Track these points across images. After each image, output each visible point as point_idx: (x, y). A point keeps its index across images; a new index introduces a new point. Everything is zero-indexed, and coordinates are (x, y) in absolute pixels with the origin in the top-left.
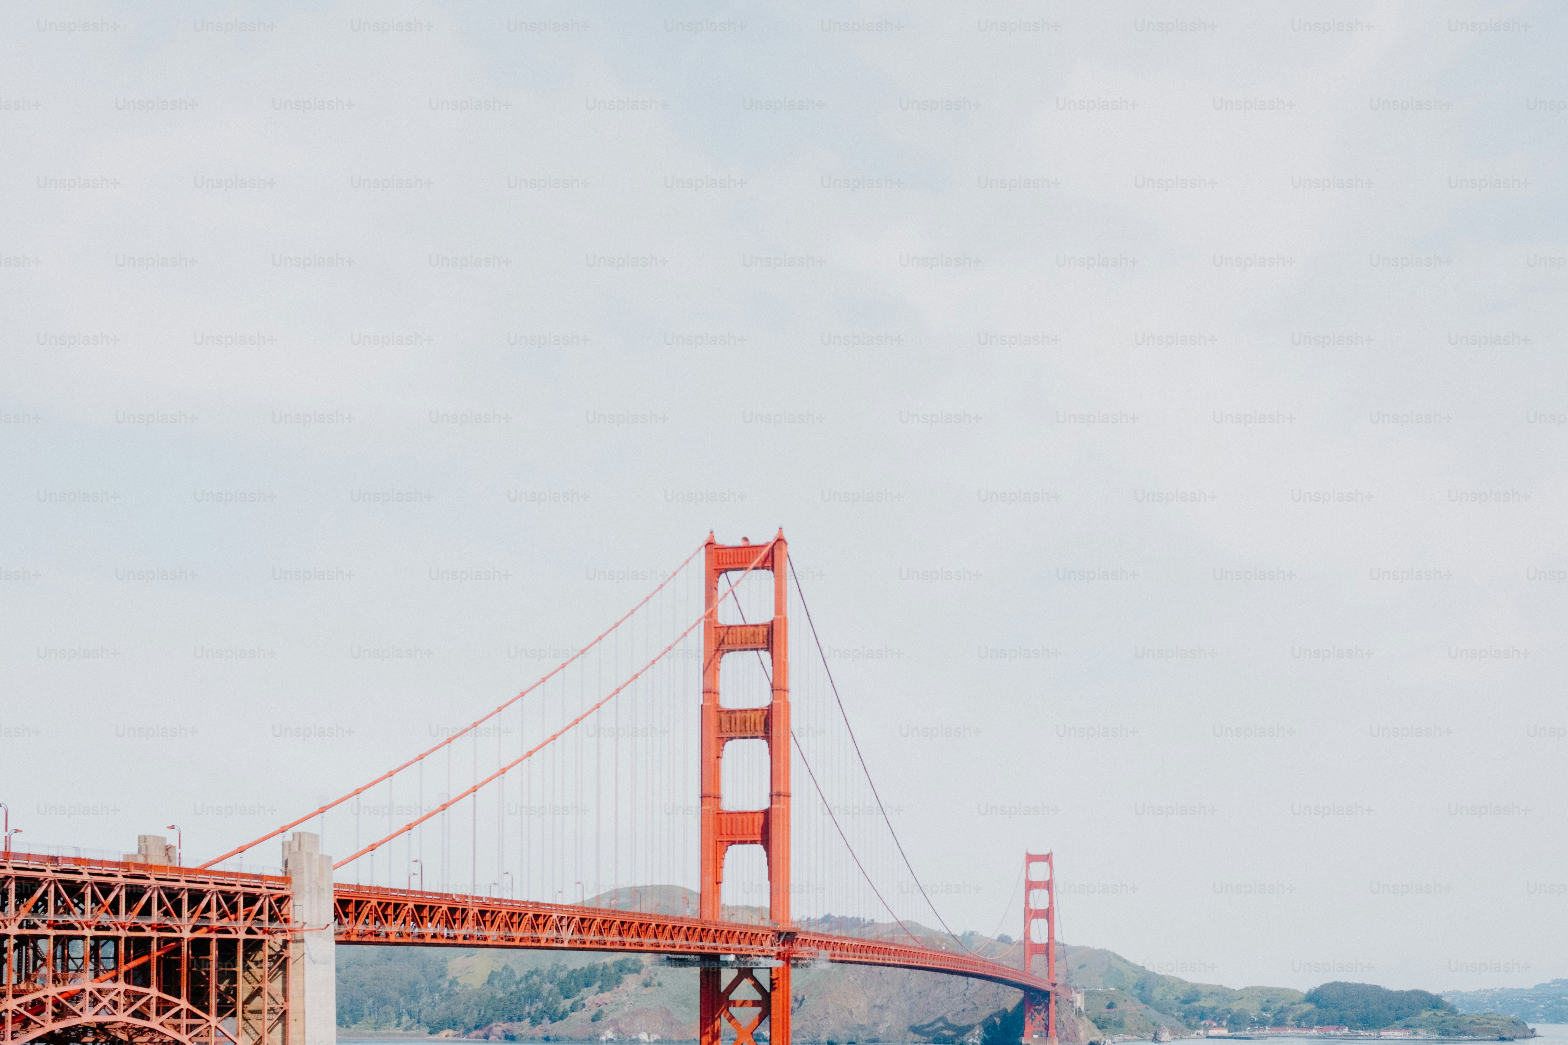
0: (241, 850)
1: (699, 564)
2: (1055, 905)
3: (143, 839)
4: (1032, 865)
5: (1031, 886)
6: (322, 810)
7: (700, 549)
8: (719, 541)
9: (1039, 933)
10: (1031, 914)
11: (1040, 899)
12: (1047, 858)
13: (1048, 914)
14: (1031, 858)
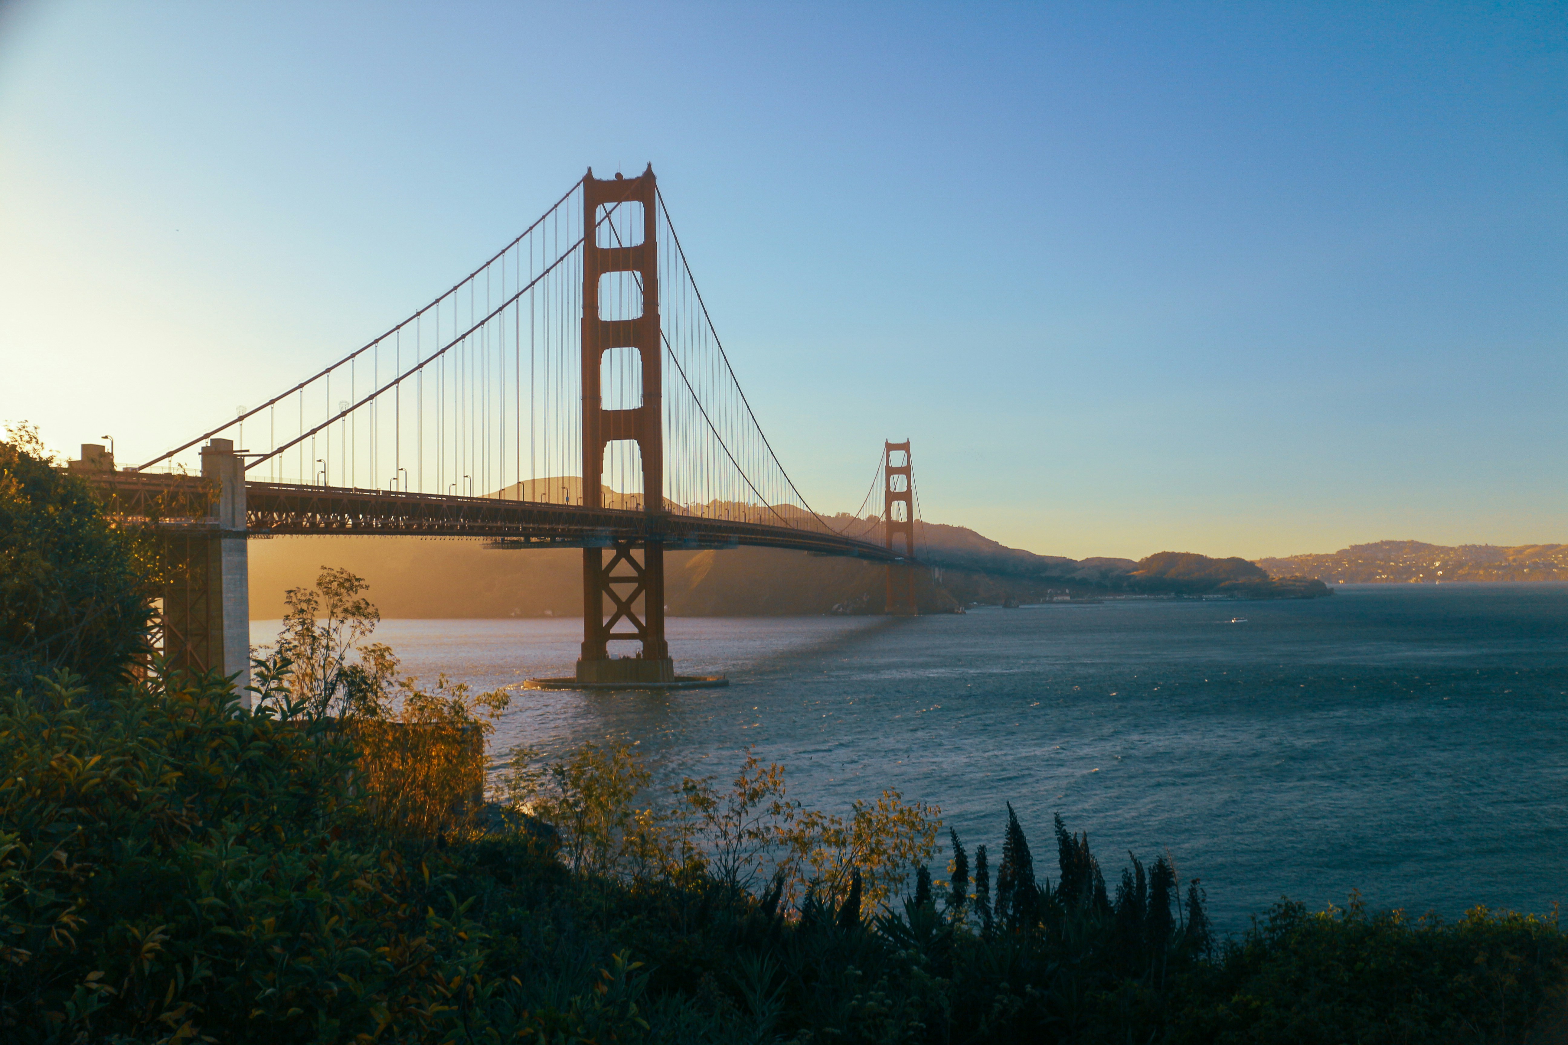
0: (170, 454)
1: (578, 199)
2: (913, 488)
3: (85, 448)
4: (891, 453)
5: (890, 471)
6: (241, 418)
7: (578, 184)
8: (596, 176)
9: (899, 513)
10: (891, 497)
11: (899, 484)
12: (905, 447)
13: (907, 497)
14: (890, 447)
